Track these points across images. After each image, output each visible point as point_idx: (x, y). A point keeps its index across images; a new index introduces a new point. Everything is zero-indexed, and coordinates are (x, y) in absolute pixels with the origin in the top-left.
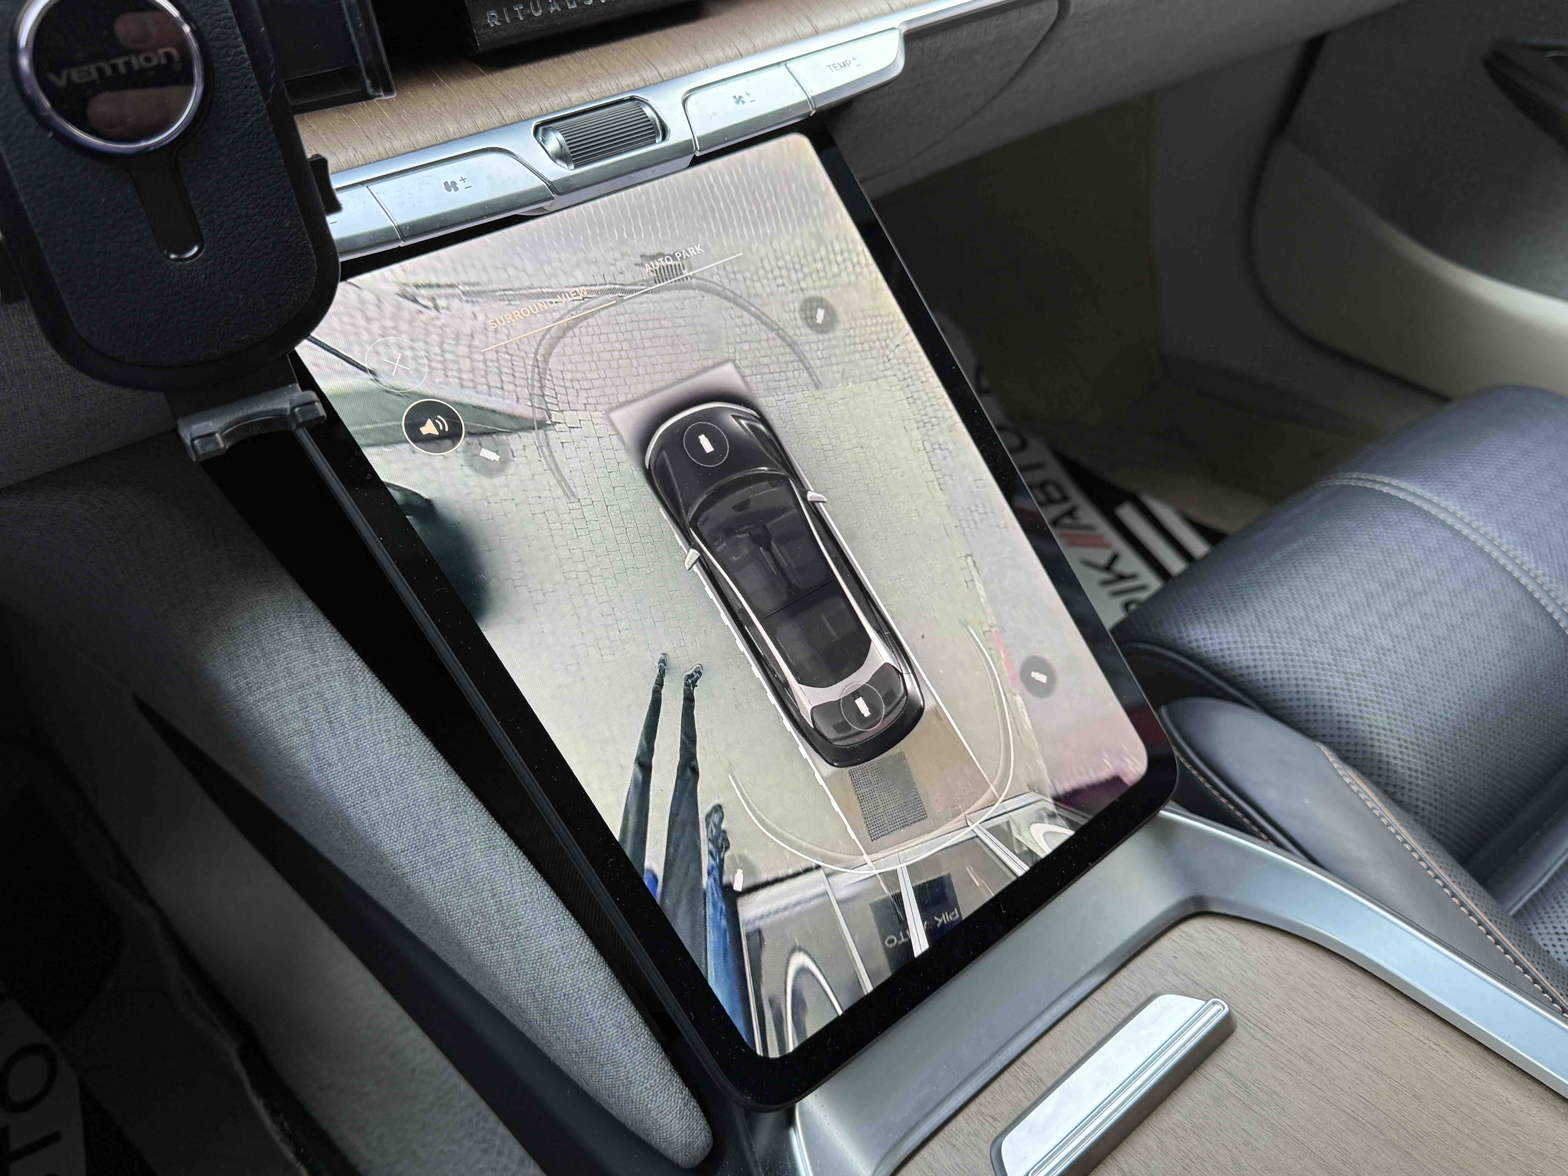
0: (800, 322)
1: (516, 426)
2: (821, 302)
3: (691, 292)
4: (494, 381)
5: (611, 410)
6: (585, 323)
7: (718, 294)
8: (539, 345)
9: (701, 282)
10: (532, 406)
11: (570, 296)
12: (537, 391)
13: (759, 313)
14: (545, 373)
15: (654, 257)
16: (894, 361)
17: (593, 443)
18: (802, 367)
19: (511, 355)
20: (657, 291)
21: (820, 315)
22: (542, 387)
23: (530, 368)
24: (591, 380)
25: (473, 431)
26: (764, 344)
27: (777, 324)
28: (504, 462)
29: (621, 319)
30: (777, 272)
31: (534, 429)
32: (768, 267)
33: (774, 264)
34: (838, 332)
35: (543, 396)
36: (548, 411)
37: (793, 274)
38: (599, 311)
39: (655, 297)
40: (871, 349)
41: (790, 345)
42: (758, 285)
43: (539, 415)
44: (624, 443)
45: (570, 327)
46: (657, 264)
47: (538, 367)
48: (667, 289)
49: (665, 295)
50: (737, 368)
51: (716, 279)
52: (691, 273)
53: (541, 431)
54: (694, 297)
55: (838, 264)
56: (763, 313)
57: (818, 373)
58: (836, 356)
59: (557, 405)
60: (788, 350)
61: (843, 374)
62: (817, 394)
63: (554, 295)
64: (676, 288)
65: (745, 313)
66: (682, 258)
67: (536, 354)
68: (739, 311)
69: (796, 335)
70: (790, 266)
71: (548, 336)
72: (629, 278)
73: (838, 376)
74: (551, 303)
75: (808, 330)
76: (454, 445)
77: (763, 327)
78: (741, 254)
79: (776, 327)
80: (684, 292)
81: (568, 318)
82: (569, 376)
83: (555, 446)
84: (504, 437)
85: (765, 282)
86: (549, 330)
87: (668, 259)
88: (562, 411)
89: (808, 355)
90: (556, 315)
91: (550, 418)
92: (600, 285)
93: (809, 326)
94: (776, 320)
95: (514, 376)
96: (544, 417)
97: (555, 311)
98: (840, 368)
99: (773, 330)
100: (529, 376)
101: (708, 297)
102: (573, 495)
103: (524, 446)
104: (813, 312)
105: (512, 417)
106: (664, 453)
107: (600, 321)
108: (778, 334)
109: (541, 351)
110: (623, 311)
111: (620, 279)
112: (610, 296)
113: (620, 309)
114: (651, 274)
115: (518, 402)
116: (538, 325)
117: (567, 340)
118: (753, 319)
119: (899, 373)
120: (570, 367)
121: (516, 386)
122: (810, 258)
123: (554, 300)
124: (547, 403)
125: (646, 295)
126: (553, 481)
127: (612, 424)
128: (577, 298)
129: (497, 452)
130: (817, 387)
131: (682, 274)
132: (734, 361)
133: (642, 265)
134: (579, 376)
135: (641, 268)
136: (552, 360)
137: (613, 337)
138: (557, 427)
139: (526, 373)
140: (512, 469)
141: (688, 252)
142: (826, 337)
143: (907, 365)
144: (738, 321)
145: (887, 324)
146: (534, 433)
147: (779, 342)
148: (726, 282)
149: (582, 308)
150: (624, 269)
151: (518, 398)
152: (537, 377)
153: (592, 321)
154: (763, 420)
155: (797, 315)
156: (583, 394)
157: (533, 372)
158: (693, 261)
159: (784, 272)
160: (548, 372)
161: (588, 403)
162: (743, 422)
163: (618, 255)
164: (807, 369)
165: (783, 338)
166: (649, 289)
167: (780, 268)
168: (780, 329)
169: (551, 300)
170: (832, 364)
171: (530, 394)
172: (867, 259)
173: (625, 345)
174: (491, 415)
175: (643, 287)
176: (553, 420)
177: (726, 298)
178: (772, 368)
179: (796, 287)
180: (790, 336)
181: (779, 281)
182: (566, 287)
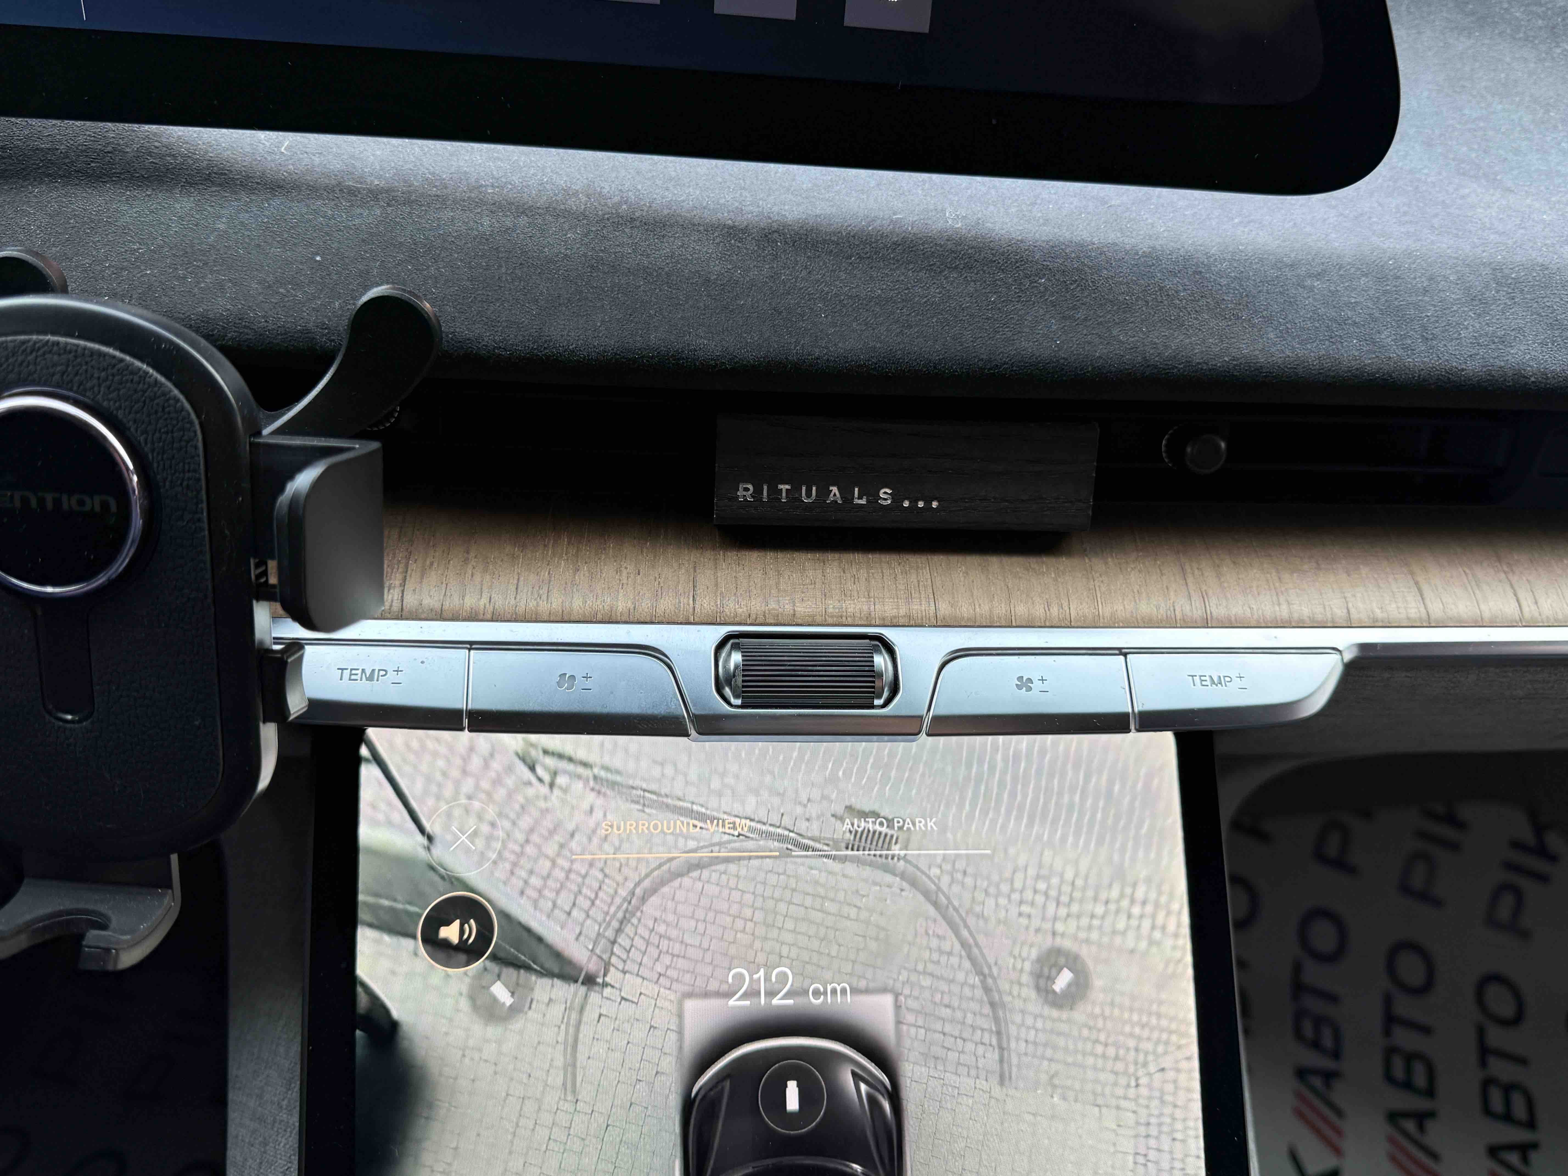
0: (1025, 978)
1: (556, 970)
2: (1074, 962)
3: (889, 878)
4: (564, 899)
5: (690, 995)
6: (721, 867)
7: (926, 894)
8: (647, 876)
9: (911, 869)
10: (592, 951)
11: (723, 826)
12: (610, 934)
13: (971, 941)
14: (633, 914)
15: (864, 815)
16: (1143, 1091)
17: (639, 1033)
18: (994, 1042)
19: (606, 876)
20: (844, 859)
21: (1063, 980)
22: (619, 931)
23: (618, 900)
24: (686, 945)
25: (501, 954)
26: (956, 989)
27: (990, 968)
28: (514, 1010)
29: (773, 879)
30: (1029, 895)
31: (576, 981)
32: (1018, 885)
33: (1029, 882)
34: (1079, 1015)
35: (614, 942)
36: (607, 966)
37: (1051, 908)
38: (750, 858)
39: (836, 866)
40: (1117, 1058)
41: (992, 1004)
42: (990, 902)
43: (592, 966)
44: (681, 1048)
45: (699, 865)
46: (863, 824)
47: (630, 903)
48: (858, 861)
49: (851, 869)
50: (897, 1007)
51: (934, 871)
52: (902, 853)
53: (583, 989)
54: (890, 886)
55: (1129, 916)
56: (977, 945)
57: (1015, 1060)
58: (1055, 1048)
59: (625, 962)
60: (987, 1010)
61: (1052, 1077)
62: (997, 1091)
63: (702, 817)
64: (871, 864)
65: (950, 934)
66: (901, 828)
67: (637, 884)
68: (943, 928)
69: (1010, 993)
70: (1053, 893)
71: (665, 868)
72: (814, 829)
73: (1044, 1077)
74: (695, 826)
75: (1033, 994)
76: (468, 964)
77: (967, 964)
78: (988, 852)
79: (986, 971)
80: (879, 875)
81: (704, 854)
82: (661, 929)
83: (590, 1014)
84: (534, 978)
85: (1003, 901)
86: (671, 860)
87: (881, 824)
88: (624, 972)
89: (1013, 1030)
90: (692, 844)
91: (605, 975)
92: (771, 825)
93: (1038, 988)
94: (991, 960)
95: (593, 903)
96: (598, 971)
97: (693, 839)
98: (1054, 1067)
99: (980, 973)
100: (613, 909)
101: (909, 893)
102: (574, 1092)
103: (550, 1000)
104: (1054, 972)
105: (558, 955)
106: (727, 1084)
107: (743, 872)
108: (983, 982)
109: (646, 883)
110: (781, 871)
111: (802, 826)
112: (776, 843)
113: (780, 865)
114: (848, 834)
115: (577, 939)
116: (661, 849)
117: (686, 881)
118: (957, 946)
119: (1143, 1112)
120: (671, 918)
121: (588, 916)
122: (1090, 893)
123: (699, 824)
124: (612, 953)
125: (825, 860)
126: (559, 1062)
127: (680, 1016)
128: (731, 831)
129: (513, 994)
130: (1002, 1083)
131: (888, 849)
132: (897, 995)
133: (842, 819)
134: (673, 933)
135: (839, 822)
136: (654, 900)
137: (749, 898)
138: (607, 991)
139: (610, 905)
140: (517, 1025)
141: (914, 824)
142: (1055, 1013)
143: (1162, 1102)
144: (934, 943)
145: (1162, 1030)
146: (573, 987)
147: (979, 993)
148: (945, 880)
149: (729, 846)
150: (814, 815)
151: (580, 933)
152: (620, 915)
153: (732, 868)
154: (895, 1096)
155: (1027, 966)
156: (667, 959)
157: (619, 907)
158: (915, 839)
159: (1040, 899)
160: (638, 914)
161: (664, 975)
162: (863, 1087)
163: (816, 794)
164: (1001, 1049)
165: (987, 990)
166: (834, 853)
167: (1035, 891)
168: (991, 976)
169: (696, 822)
170: (1043, 1057)
171: (599, 934)
172: (1179, 925)
173: (759, 916)
174: (534, 943)
175: (826, 848)
176: (607, 979)
177: (936, 904)
178: (948, 1028)
179: (1048, 926)
180: (999, 992)
181: (1025, 909)
182: (725, 813)
